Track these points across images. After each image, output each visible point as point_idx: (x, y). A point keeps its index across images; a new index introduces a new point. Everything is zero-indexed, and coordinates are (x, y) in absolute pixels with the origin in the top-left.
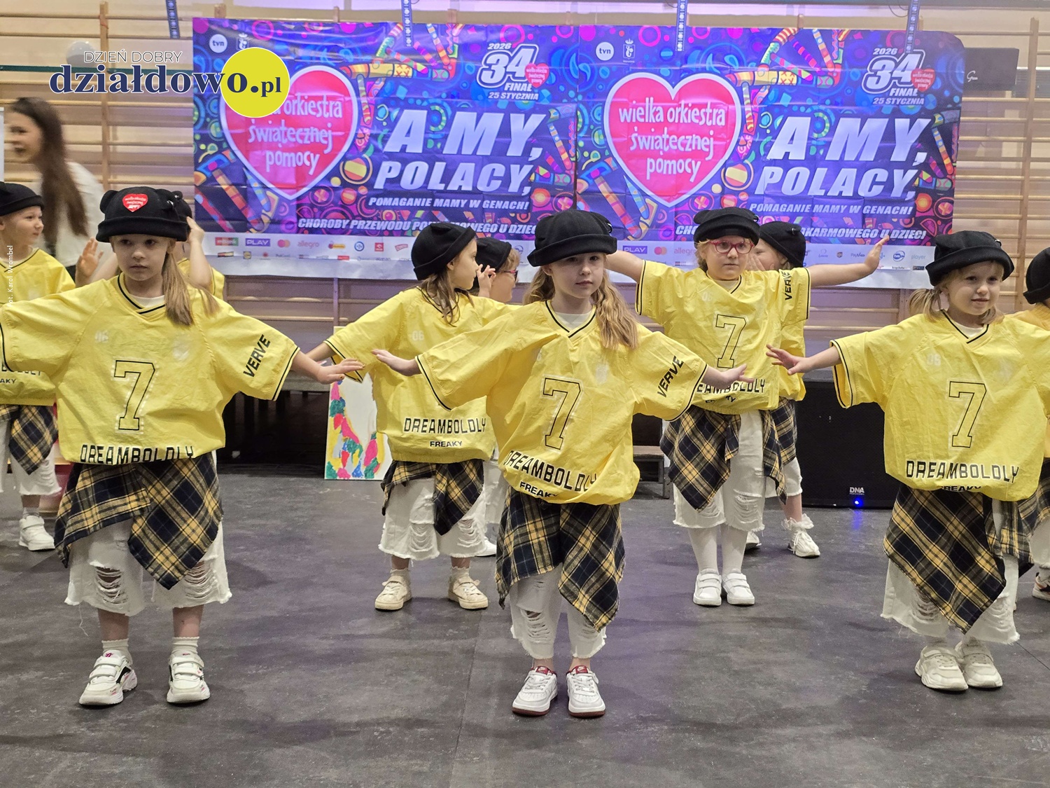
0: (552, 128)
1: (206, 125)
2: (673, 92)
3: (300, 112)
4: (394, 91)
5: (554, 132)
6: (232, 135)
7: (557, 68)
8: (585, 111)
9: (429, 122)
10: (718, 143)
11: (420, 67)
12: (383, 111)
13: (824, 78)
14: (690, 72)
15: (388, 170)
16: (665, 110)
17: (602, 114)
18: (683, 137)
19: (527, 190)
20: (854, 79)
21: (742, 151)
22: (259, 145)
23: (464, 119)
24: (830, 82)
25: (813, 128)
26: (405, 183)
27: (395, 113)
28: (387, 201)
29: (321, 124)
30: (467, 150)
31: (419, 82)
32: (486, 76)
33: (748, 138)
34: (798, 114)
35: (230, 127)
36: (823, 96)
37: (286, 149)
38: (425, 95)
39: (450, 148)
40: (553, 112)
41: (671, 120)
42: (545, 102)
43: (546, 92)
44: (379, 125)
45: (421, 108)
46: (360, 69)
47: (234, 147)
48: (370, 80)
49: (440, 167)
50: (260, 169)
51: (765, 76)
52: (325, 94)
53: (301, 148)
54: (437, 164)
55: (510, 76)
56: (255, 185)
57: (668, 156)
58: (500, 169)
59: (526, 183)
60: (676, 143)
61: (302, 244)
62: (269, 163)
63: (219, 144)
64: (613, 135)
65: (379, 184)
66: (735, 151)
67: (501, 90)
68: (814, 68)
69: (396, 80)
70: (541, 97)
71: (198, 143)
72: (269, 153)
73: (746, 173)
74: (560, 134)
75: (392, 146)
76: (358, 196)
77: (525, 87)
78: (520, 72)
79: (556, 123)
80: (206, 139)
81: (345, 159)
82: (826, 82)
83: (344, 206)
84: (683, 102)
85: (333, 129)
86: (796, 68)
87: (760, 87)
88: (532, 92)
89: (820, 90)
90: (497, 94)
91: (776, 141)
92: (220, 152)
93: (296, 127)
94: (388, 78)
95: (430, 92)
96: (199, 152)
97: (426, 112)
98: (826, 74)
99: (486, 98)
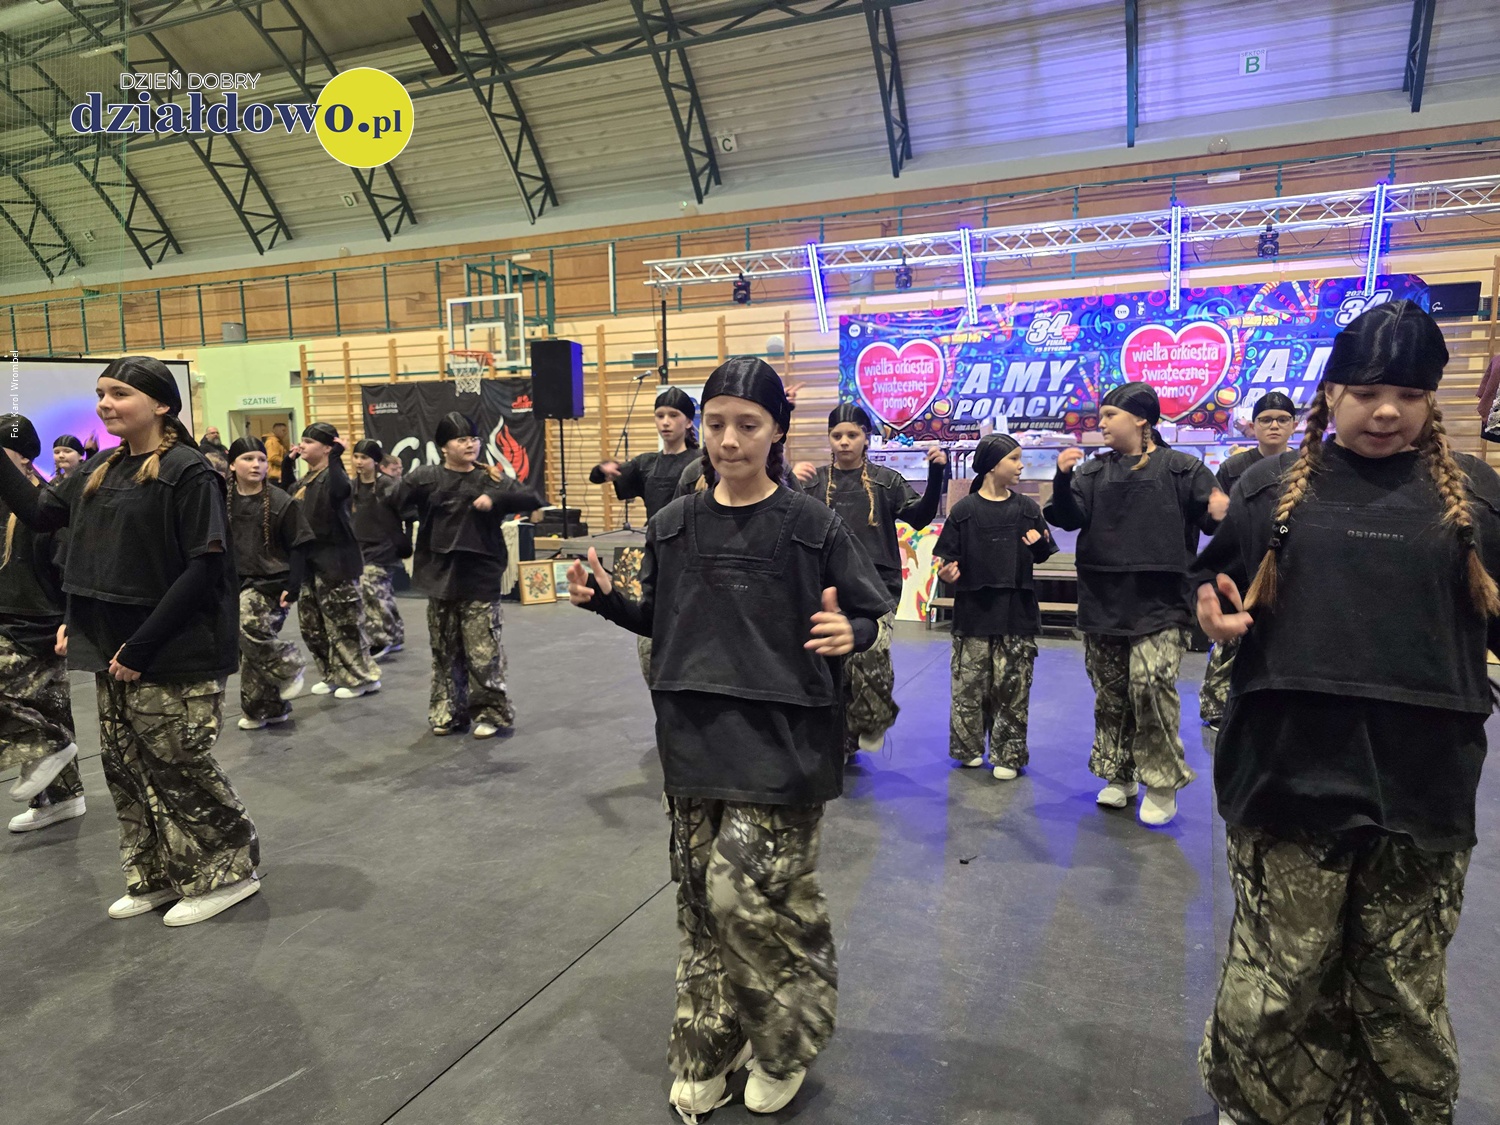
0: (1081, 369)
1: (846, 384)
2: (1176, 337)
3: (906, 371)
4: (968, 352)
5: (1082, 372)
6: (864, 390)
7: (1086, 327)
8: (1106, 357)
9: (993, 371)
10: (1213, 373)
11: (987, 335)
12: (961, 365)
13: (1302, 318)
14: (1189, 322)
15: (964, 406)
16: (1169, 351)
17: (1119, 357)
18: (1183, 370)
19: (1062, 414)
20: (1328, 316)
21: (1232, 377)
22: (879, 395)
23: (1017, 368)
24: (1307, 320)
25: (1292, 357)
26: (975, 414)
27: (969, 367)
28: (962, 428)
29: (919, 378)
30: (1019, 389)
31: (987, 345)
32: (1033, 338)
33: (1238, 368)
34: (1280, 347)
35: (862, 384)
36: (1300, 332)
37: (896, 397)
38: (990, 353)
39: (1007, 388)
40: (1081, 358)
41: (1173, 358)
42: (1076, 352)
43: (1077, 345)
44: (958, 376)
45: (986, 362)
46: (945, 339)
47: (863, 397)
48: (952, 346)
49: (999, 401)
50: (880, 410)
51: (1251, 320)
52: (922, 358)
53: (907, 395)
54: (998, 400)
55: (1051, 336)
56: (877, 421)
57: (1171, 384)
58: (1042, 400)
59: (1061, 409)
60: (1178, 375)
61: (906, 458)
62: (885, 407)
63: (855, 396)
64: (1128, 371)
65: (957, 416)
66: (1226, 377)
67: (1044, 346)
68: (1292, 311)
69: (970, 345)
70: (1073, 349)
71: (841, 396)
72: (886, 400)
73: (1235, 394)
74: (1087, 373)
75: (967, 390)
76: (943, 425)
77: (1061, 342)
78: (1058, 332)
79: (1083, 366)
80: (847, 393)
81: (934, 401)
82: (1303, 321)
83: (935, 432)
84: (1183, 344)
85: (927, 381)
86: (1277, 313)
87: (1246, 329)
88: (1067, 344)
89: (1299, 328)
90: (1040, 349)
91: (1260, 369)
92: (855, 400)
93: (903, 381)
94: (964, 345)
95: (993, 351)
96: (842, 402)
97: (989, 365)
98: (1303, 315)
99: (1033, 352)
